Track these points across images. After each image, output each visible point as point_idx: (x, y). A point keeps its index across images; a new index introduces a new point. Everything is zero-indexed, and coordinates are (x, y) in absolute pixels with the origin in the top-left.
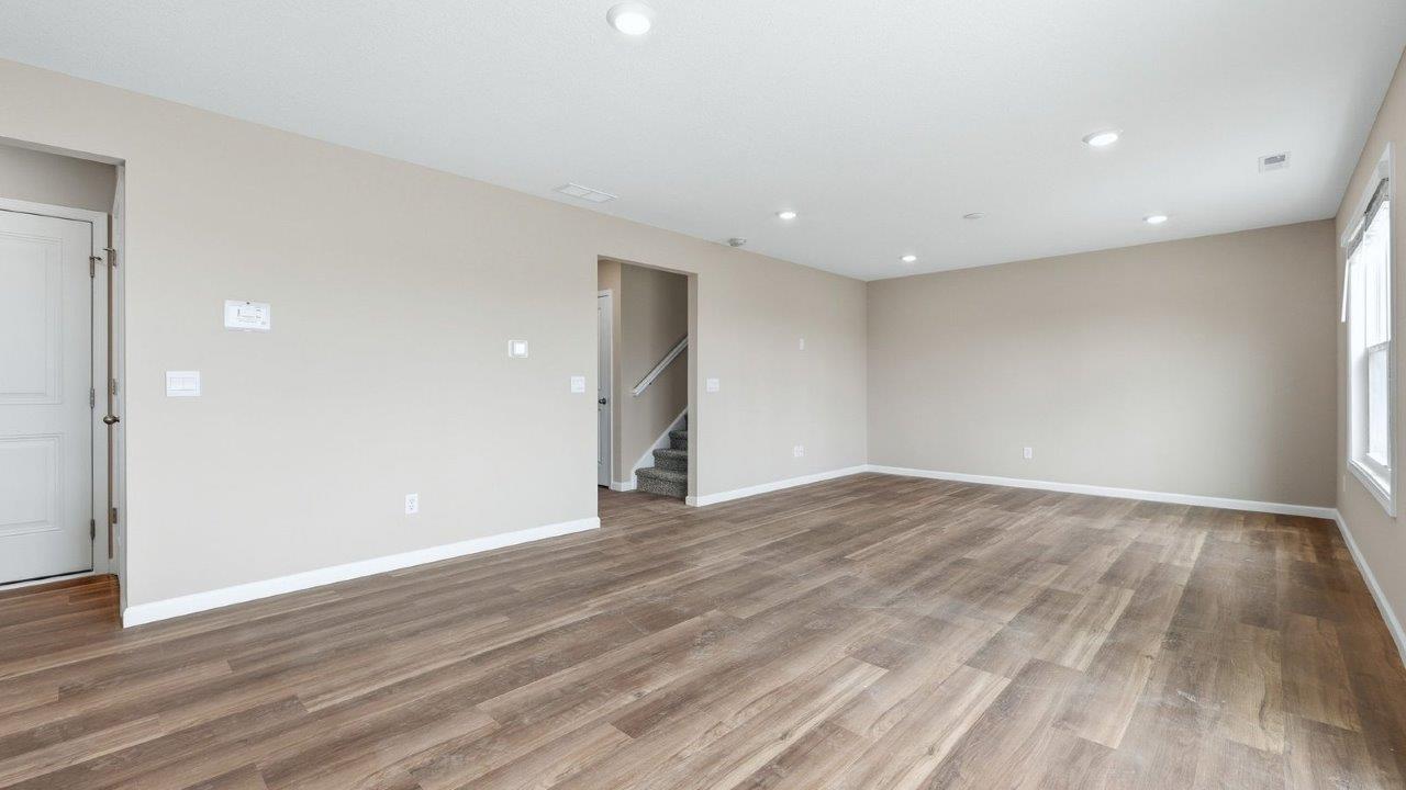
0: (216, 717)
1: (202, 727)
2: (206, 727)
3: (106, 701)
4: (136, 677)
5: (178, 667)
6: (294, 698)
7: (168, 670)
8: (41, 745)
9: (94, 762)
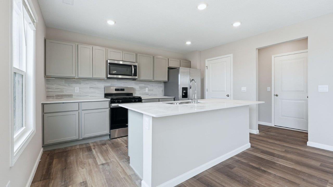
0: (303, 171)
1: (299, 171)
2: (300, 172)
3: (289, 156)
4: (299, 155)
5: (309, 158)
6: (328, 181)
7: (306, 157)
8: (274, 156)
9: (277, 163)
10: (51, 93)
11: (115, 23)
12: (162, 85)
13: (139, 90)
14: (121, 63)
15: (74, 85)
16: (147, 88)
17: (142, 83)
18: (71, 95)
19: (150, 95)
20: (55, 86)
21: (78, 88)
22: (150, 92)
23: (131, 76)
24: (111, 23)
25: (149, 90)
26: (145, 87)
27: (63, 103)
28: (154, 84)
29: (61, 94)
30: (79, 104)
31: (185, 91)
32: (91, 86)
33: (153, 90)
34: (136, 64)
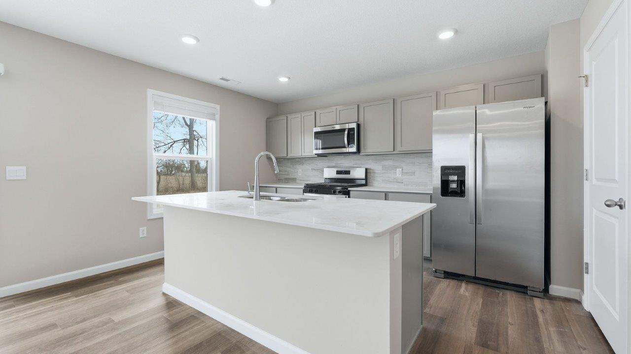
11: (289, 78)
13: (383, 173)
16: (400, 169)
17: (388, 158)
18: (294, 178)
19: (408, 185)
21: (301, 170)
22: (407, 178)
23: (345, 147)
24: (284, 80)
25: (404, 173)
26: (394, 168)
27: (266, 187)
28: (417, 160)
29: (288, 177)
30: (276, 189)
31: (455, 178)
33: (415, 173)
34: (354, 126)
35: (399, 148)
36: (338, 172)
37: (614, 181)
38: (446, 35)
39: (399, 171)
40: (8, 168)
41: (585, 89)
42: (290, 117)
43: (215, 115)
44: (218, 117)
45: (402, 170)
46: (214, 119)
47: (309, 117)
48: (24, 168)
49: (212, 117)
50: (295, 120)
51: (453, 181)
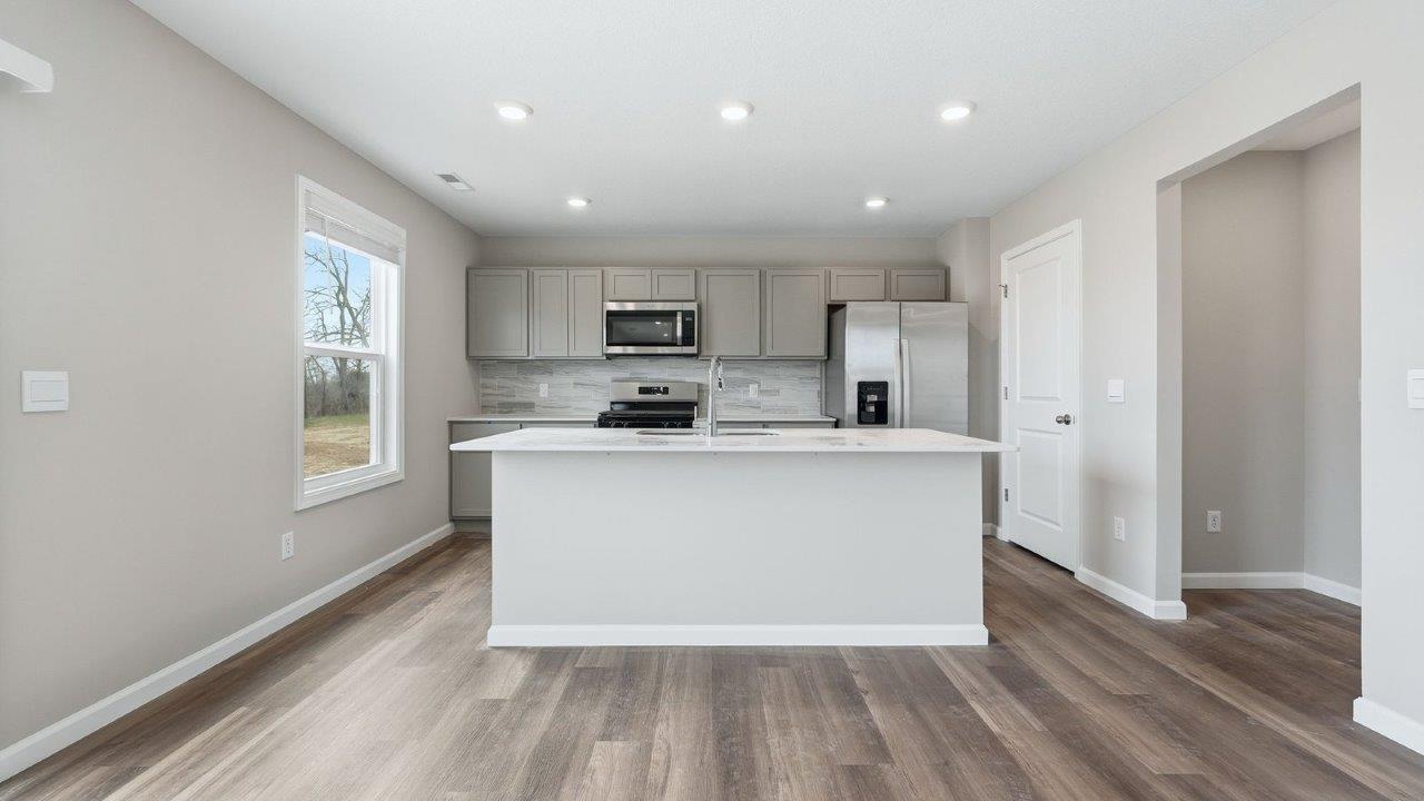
10: (490, 398)
12: (817, 372)
13: (725, 393)
14: (630, 307)
15: (536, 377)
16: (756, 386)
17: (735, 366)
18: (527, 404)
19: (768, 411)
20: (496, 382)
21: (546, 385)
22: (767, 401)
23: (675, 345)
25: (761, 392)
26: (747, 383)
28: (782, 371)
29: (510, 399)
31: (874, 398)
32: (578, 381)
33: (778, 391)
34: (692, 307)
35: (769, 352)
36: (642, 391)
37: (1057, 399)
38: (875, 204)
39: (753, 388)
40: (28, 376)
41: (1004, 302)
42: (537, 273)
43: (398, 252)
44: (403, 256)
45: (759, 386)
46: (395, 261)
47: (587, 280)
48: (63, 376)
49: (390, 255)
50: (550, 283)
51: (871, 402)
